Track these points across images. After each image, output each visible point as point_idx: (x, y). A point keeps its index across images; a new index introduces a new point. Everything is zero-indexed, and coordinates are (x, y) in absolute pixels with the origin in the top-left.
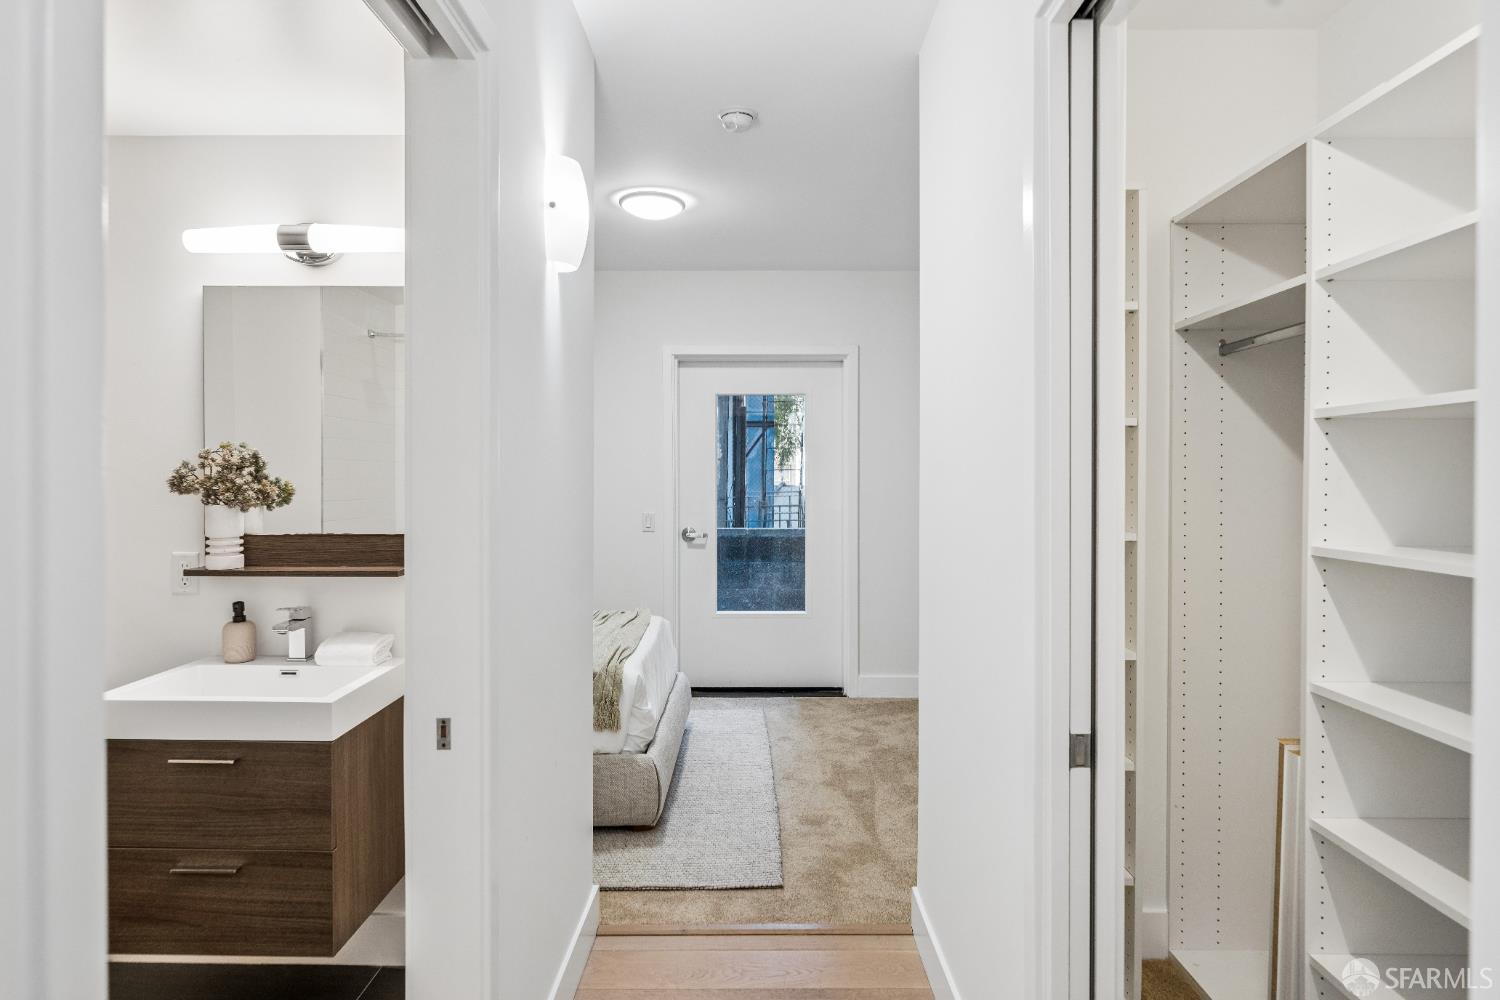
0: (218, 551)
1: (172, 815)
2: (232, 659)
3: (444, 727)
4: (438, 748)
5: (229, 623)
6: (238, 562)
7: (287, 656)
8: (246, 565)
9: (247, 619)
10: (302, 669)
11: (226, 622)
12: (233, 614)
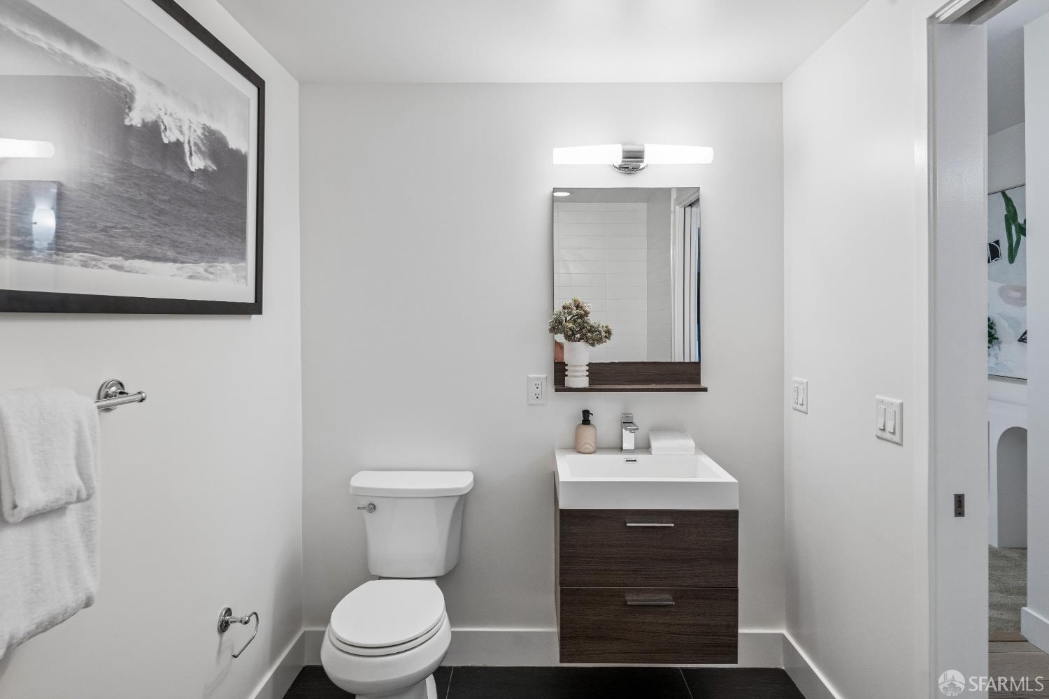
0: (572, 374)
1: (623, 563)
2: (588, 451)
3: (959, 501)
4: (956, 516)
5: (580, 424)
6: (584, 382)
7: (622, 449)
8: (590, 384)
9: (591, 423)
10: (640, 457)
11: (578, 423)
12: (582, 419)
